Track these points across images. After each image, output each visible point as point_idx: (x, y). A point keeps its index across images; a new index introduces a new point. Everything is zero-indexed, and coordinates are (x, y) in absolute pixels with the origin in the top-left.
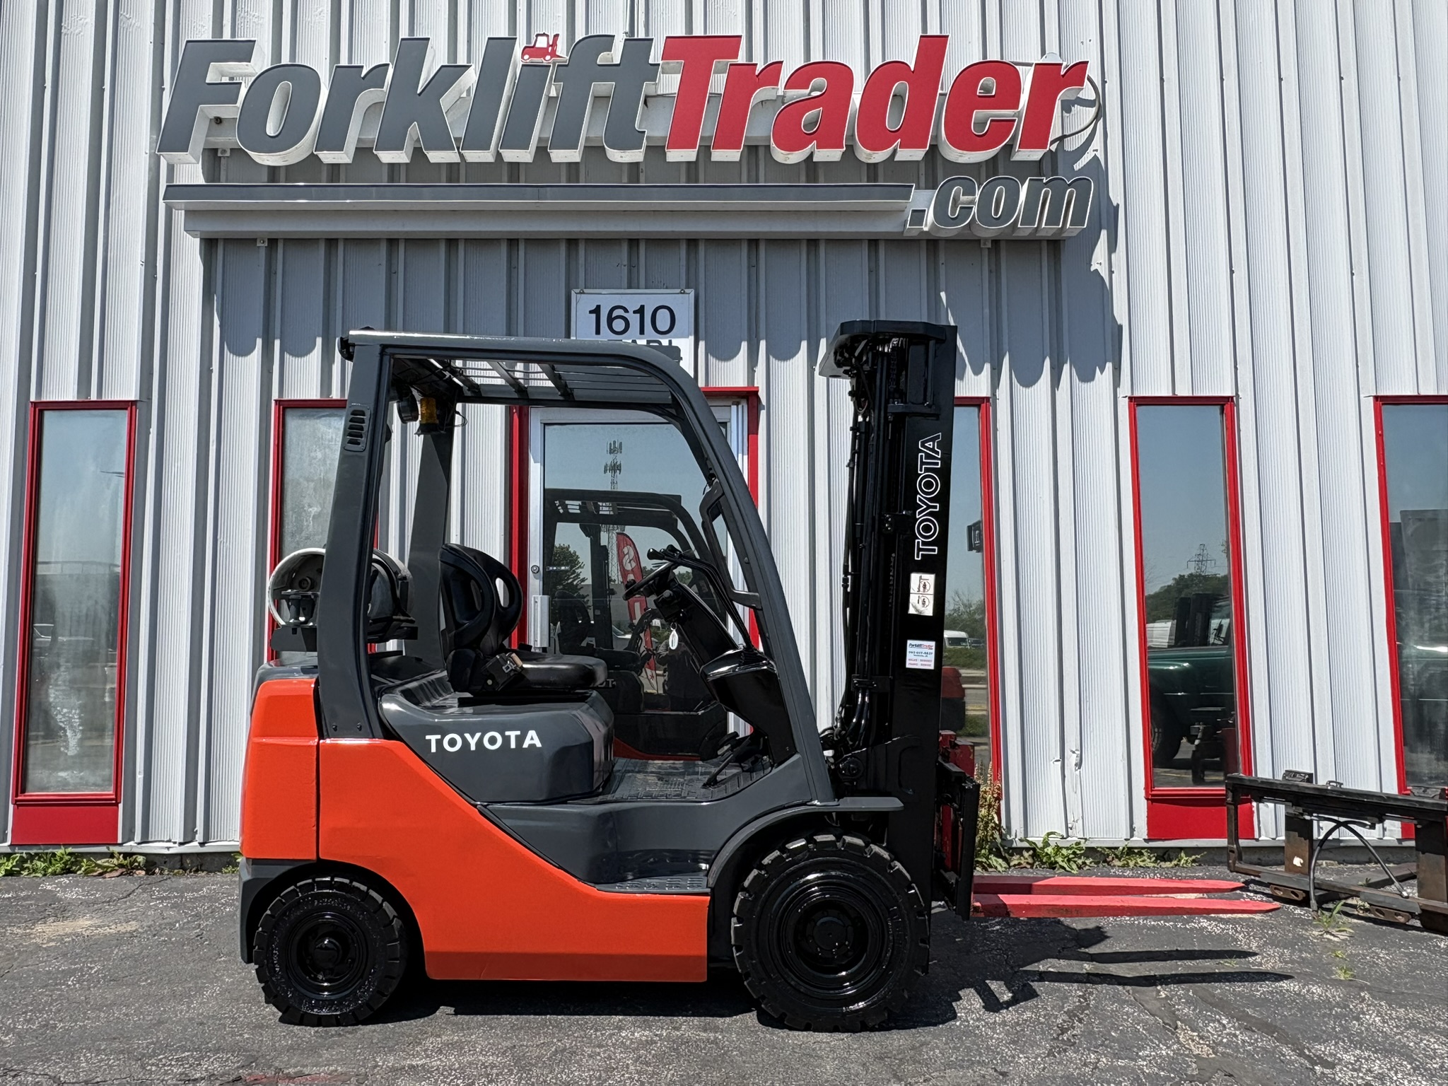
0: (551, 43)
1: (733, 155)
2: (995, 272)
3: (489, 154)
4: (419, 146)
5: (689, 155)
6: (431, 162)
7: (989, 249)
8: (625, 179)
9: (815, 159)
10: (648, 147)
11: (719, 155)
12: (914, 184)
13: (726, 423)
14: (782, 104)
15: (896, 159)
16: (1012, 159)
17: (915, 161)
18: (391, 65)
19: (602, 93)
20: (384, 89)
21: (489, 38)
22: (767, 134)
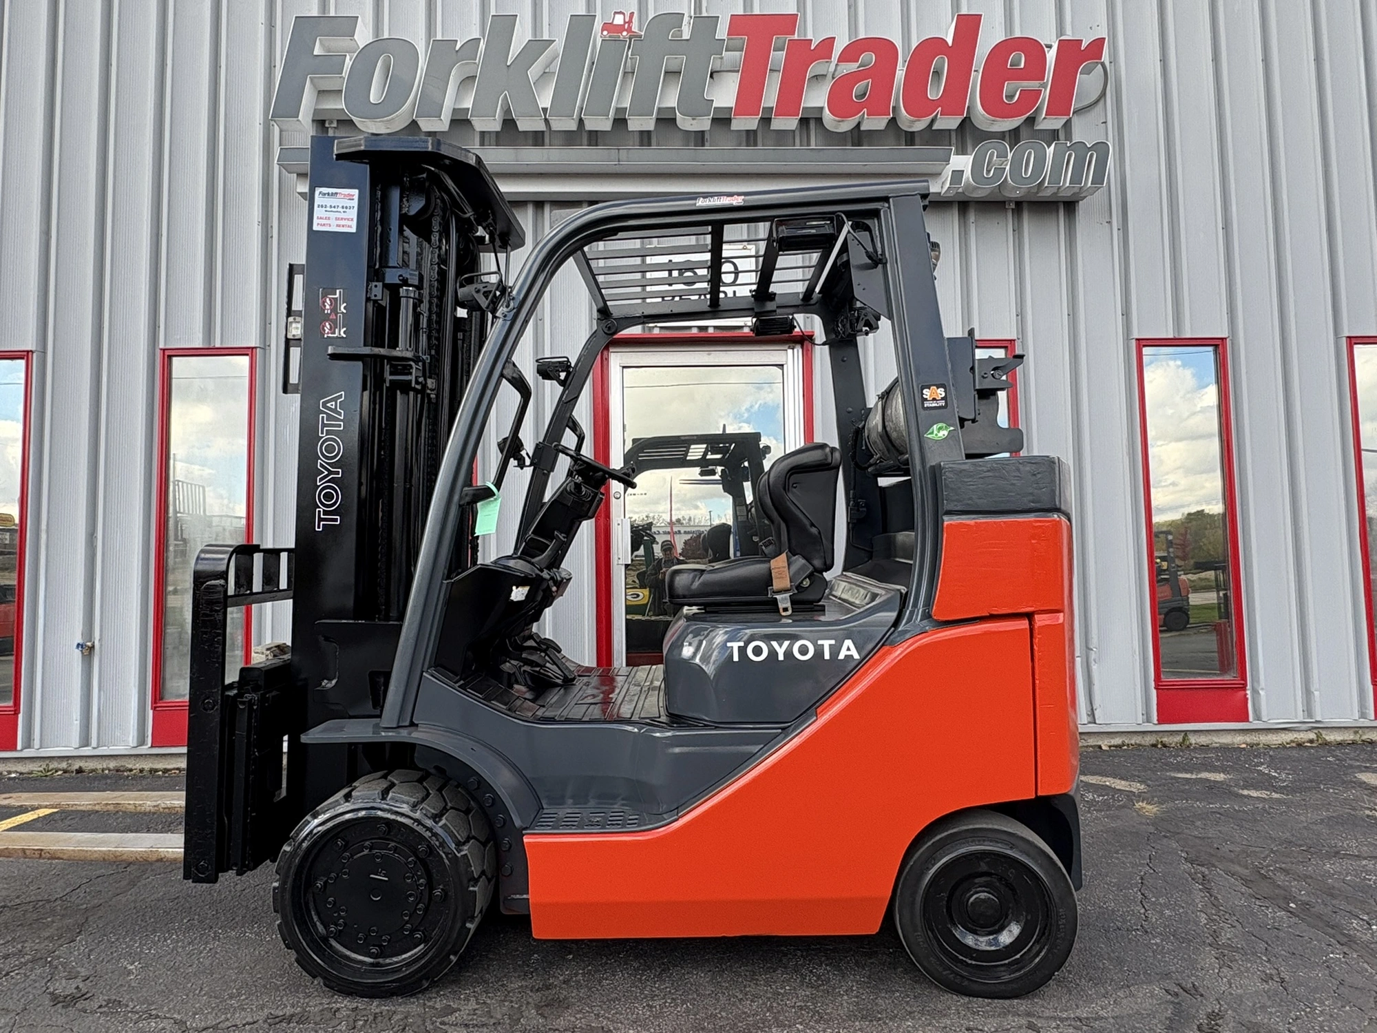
0: (627, 20)
1: (791, 123)
2: (1018, 230)
3: (573, 122)
4: (511, 115)
5: (752, 123)
6: (520, 129)
7: (1013, 209)
9: (862, 128)
10: (713, 119)
11: (778, 124)
12: (954, 148)
13: (783, 365)
14: (833, 78)
15: (934, 128)
16: (1035, 128)
17: (950, 130)
18: (482, 40)
19: (671, 69)
20: (477, 61)
21: (572, 16)
22: (820, 105)
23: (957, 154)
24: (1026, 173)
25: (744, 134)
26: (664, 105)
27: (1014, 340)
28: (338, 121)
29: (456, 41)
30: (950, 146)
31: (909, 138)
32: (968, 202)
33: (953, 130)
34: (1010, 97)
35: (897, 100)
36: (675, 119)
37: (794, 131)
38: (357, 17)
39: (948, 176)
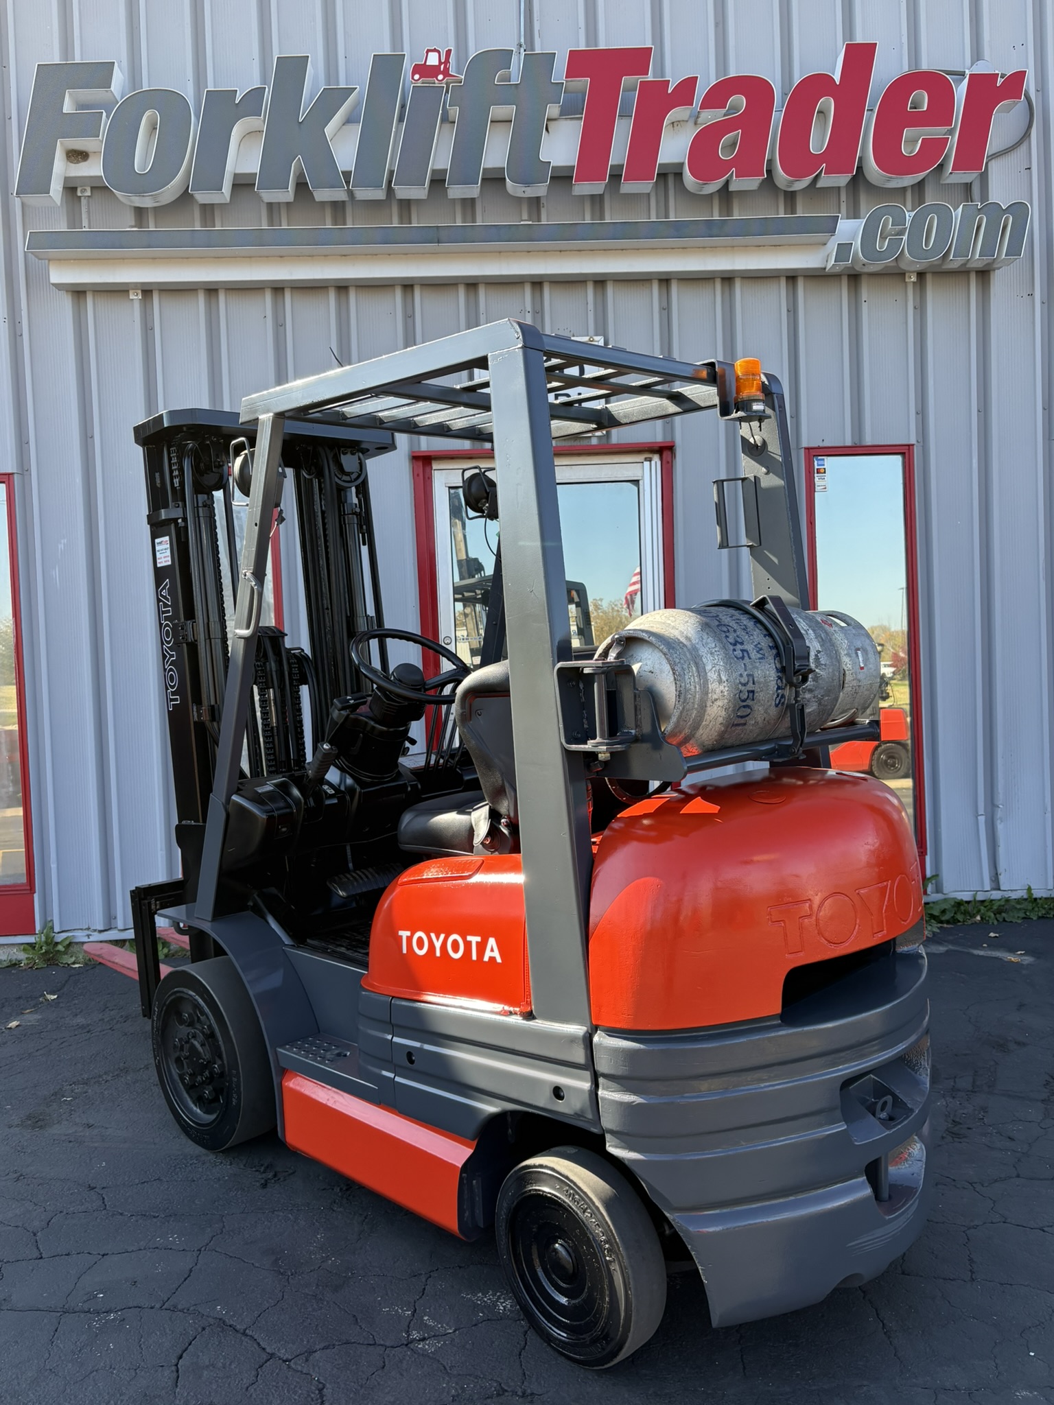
0: (443, 60)
2: (921, 309)
3: (381, 191)
4: (305, 182)
5: (597, 187)
6: (317, 200)
7: (914, 282)
8: (525, 216)
9: (730, 190)
10: (551, 181)
11: (630, 187)
13: (638, 481)
14: (696, 127)
15: (817, 186)
16: (941, 182)
17: (839, 188)
18: (267, 89)
19: (499, 118)
20: (263, 116)
21: (374, 55)
22: (681, 161)
23: (847, 219)
24: (926, 246)
25: (588, 200)
26: (492, 166)
27: (913, 445)
28: (92, 188)
29: (235, 91)
30: (839, 207)
31: (789, 196)
32: (858, 274)
33: (844, 187)
37: (649, 194)
38: (114, 63)
39: (833, 250)
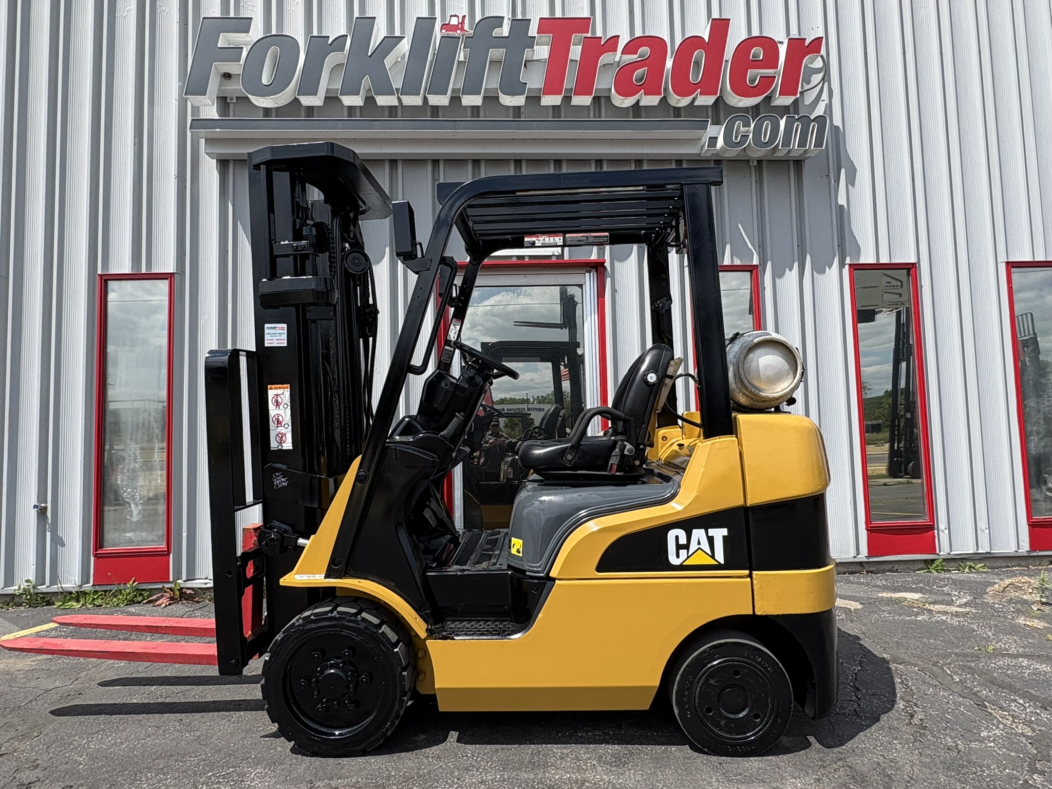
0: (460, 21)
1: (586, 100)
2: (760, 182)
3: (419, 99)
4: (370, 94)
5: (557, 100)
6: (379, 103)
7: (755, 166)
8: (510, 116)
9: (641, 104)
10: (527, 97)
11: (577, 100)
12: (710, 120)
13: (582, 285)
14: (618, 66)
15: (696, 104)
16: (771, 105)
17: (706, 106)
18: (349, 36)
19: (495, 59)
20: (345, 52)
21: (418, 18)
22: (609, 87)
23: (713, 124)
24: (765, 139)
25: (551, 107)
26: (489, 87)
27: (757, 266)
28: (237, 97)
29: (328, 37)
30: (708, 118)
31: (676, 111)
32: (721, 160)
33: (710, 106)
34: (752, 81)
35: (666, 83)
36: (498, 97)
37: (589, 106)
38: (252, 18)
39: (705, 143)
